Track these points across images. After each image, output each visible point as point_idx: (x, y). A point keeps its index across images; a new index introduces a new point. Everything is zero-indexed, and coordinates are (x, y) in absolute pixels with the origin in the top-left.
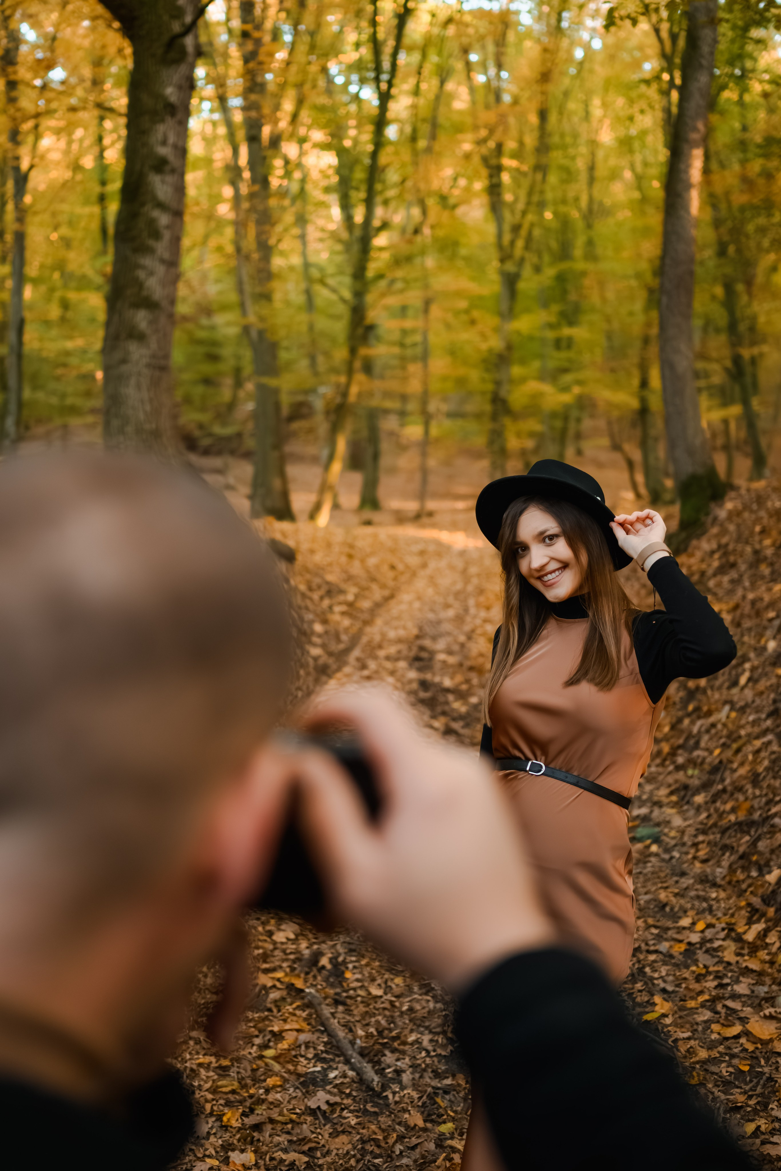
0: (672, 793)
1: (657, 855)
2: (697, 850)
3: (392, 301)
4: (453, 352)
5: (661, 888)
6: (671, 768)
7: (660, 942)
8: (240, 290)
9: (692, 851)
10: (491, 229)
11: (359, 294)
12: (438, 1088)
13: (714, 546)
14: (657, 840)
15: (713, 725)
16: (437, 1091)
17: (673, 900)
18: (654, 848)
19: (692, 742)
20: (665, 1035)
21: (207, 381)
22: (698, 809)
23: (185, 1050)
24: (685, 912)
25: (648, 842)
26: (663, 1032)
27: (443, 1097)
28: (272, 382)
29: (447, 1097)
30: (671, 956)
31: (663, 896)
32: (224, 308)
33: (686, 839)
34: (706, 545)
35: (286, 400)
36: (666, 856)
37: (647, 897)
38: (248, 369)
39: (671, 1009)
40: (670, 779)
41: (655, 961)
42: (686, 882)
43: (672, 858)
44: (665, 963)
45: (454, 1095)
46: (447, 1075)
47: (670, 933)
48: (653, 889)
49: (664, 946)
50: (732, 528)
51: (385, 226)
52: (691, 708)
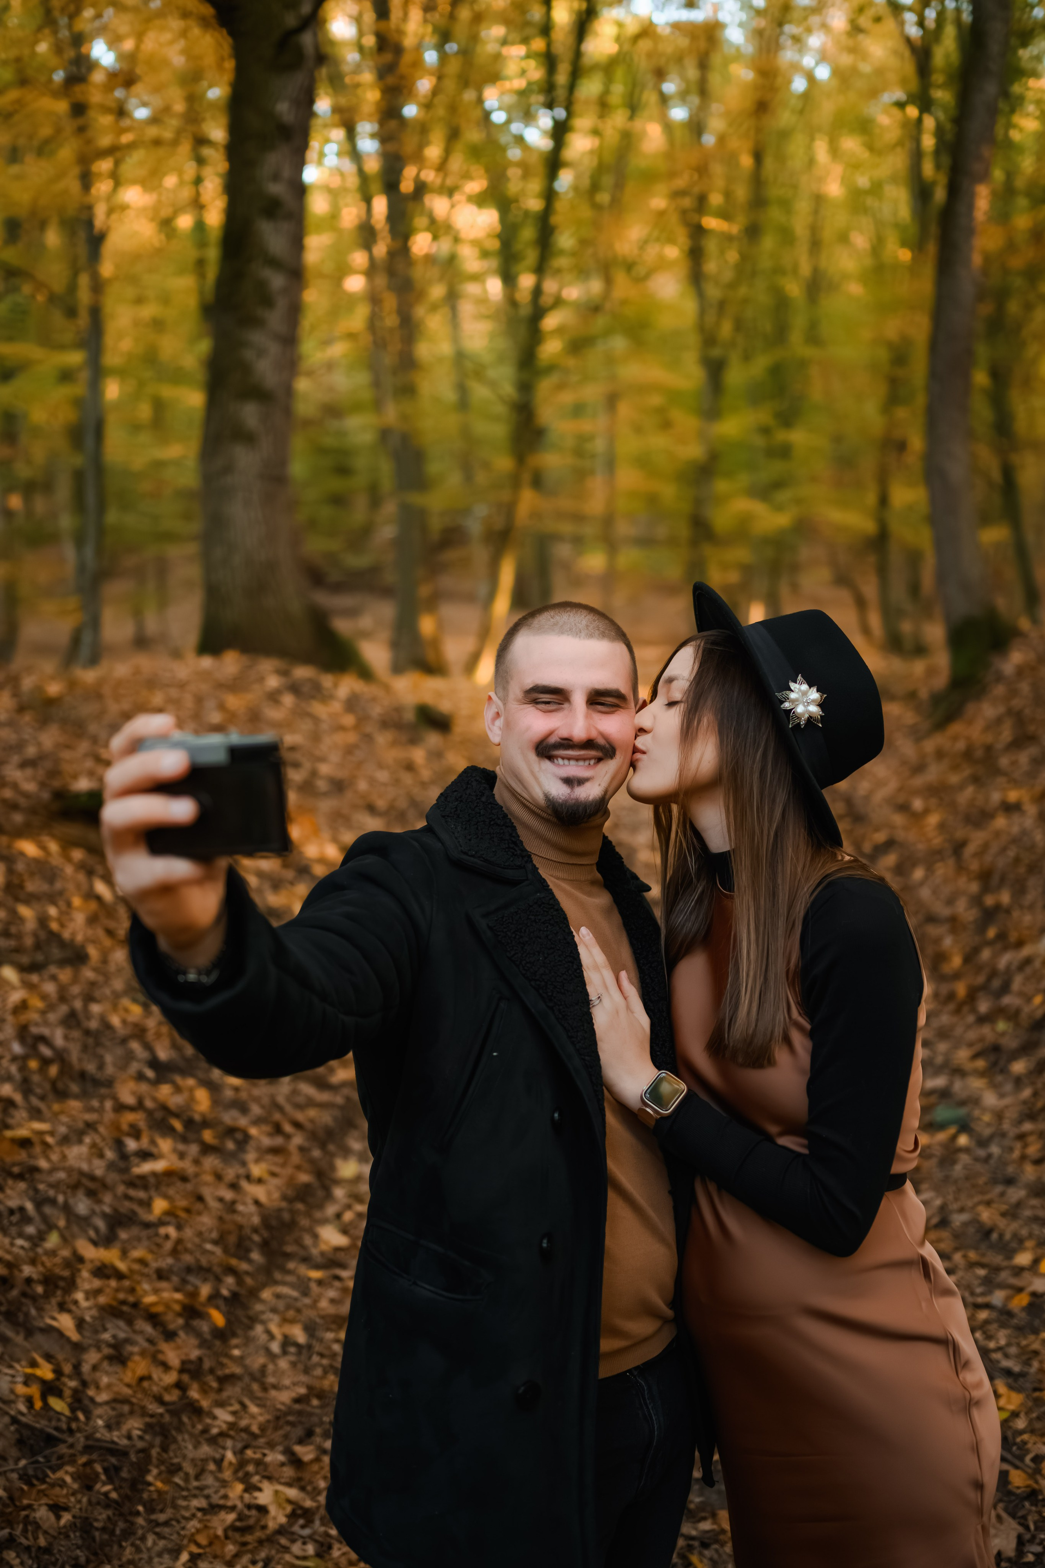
0: (975, 1056)
1: (966, 1150)
2: (1025, 1146)
3: (567, 398)
4: (643, 462)
5: (980, 1203)
6: (971, 1019)
7: (989, 1292)
8: (376, 384)
9: (1018, 1145)
10: (690, 306)
11: (526, 387)
12: (693, 1538)
13: (1001, 709)
14: (964, 1127)
15: (1028, 961)
16: (691, 1542)
17: (1002, 1223)
18: (963, 1140)
19: (996, 983)
20: (1019, 1448)
21: (338, 500)
22: (1018, 1082)
23: (317, 1473)
24: (1021, 1241)
25: (952, 1130)
26: (1015, 1444)
27: (701, 1554)
28: (417, 499)
29: (707, 1553)
30: (1010, 1314)
31: (986, 1215)
32: (357, 407)
33: (1006, 1126)
34: (988, 710)
35: (436, 524)
36: (982, 1153)
37: (964, 1217)
38: (387, 482)
39: (1022, 1404)
40: (972, 1035)
41: (987, 1322)
42: (1016, 1194)
43: (989, 1156)
44: (1003, 1325)
45: (717, 1551)
46: (703, 1514)
47: (1004, 1275)
48: (970, 1203)
49: (998, 1297)
50: (1025, 687)
51: (558, 302)
52: (991, 933)
